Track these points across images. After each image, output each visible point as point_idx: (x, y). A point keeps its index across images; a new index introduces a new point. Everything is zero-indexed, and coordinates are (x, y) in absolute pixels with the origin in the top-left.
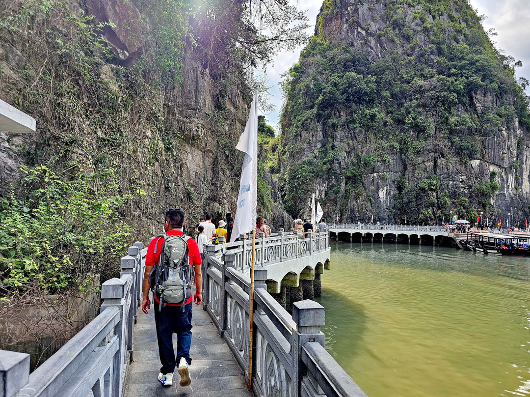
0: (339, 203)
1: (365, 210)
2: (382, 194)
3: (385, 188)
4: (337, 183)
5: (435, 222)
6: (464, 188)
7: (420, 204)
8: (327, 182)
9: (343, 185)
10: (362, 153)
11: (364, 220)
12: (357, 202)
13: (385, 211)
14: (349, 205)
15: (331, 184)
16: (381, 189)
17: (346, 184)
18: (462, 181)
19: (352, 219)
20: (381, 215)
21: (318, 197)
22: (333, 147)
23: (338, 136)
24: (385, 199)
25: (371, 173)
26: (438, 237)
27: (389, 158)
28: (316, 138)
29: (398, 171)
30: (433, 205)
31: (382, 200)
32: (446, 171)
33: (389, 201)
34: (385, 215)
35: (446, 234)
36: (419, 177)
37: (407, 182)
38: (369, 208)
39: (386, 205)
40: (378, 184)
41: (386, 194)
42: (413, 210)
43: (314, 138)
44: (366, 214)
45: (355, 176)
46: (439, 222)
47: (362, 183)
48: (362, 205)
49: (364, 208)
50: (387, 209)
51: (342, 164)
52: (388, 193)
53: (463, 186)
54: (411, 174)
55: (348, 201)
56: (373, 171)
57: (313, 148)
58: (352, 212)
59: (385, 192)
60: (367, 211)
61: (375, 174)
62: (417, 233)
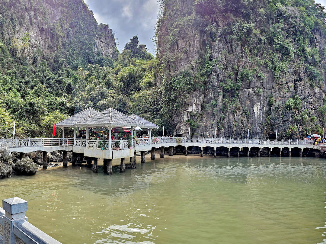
0: (216, 117)
1: (242, 124)
2: (256, 109)
3: (259, 104)
4: (215, 96)
5: (299, 136)
6: (312, 109)
7: (286, 121)
8: (203, 95)
9: (221, 98)
10: (238, 67)
11: (241, 135)
12: (234, 117)
13: (259, 126)
14: (226, 119)
15: (209, 97)
16: (256, 105)
17: (224, 97)
18: (311, 103)
19: (229, 133)
20: (255, 129)
21: (195, 111)
22: (211, 59)
23: (216, 47)
24: (258, 114)
25: (247, 88)
26: (306, 149)
27: (264, 75)
28: (193, 48)
29: (270, 88)
30: (296, 121)
31: (256, 116)
32: (303, 93)
33: (262, 116)
34: (258, 129)
35: (311, 146)
36: (285, 96)
37: (274, 99)
38: (245, 122)
39: (260, 120)
40: (253, 100)
41: (260, 109)
42: (280, 126)
43: (192, 48)
44: (242, 128)
46: (303, 135)
47: (239, 98)
48: (239, 119)
49: (240, 123)
50: (260, 123)
51: (220, 76)
52: (261, 109)
53: (311, 107)
54: (277, 92)
55: (225, 115)
56: (249, 87)
57: (190, 59)
58: (230, 126)
59: (259, 108)
60: (243, 125)
61: (251, 90)
62: (288, 146)
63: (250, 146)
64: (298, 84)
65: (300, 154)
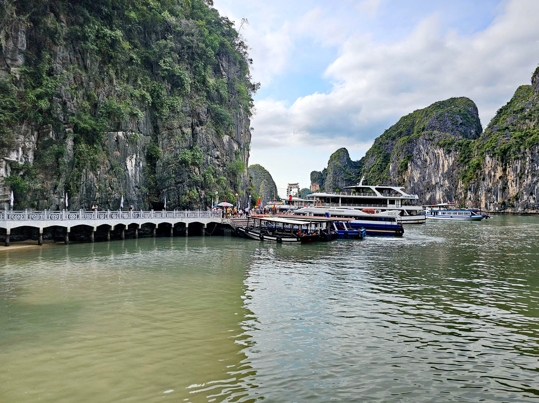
0: (63, 175)
1: (109, 188)
2: (130, 164)
3: (134, 156)
4: (57, 137)
5: (201, 206)
6: (219, 166)
7: (181, 183)
8: (36, 133)
9: (70, 143)
10: (98, 95)
11: (109, 204)
12: (96, 175)
13: (134, 190)
14: (83, 179)
15: (46, 139)
16: (129, 157)
17: (75, 141)
18: (218, 158)
19: (88, 202)
20: (129, 196)
21: (21, 161)
22: (50, 73)
23: (60, 55)
24: (134, 172)
25: (115, 131)
26: (211, 225)
27: (141, 115)
29: (148, 134)
30: (196, 183)
31: (130, 175)
32: (205, 142)
33: (138, 175)
34: (133, 195)
35: (219, 220)
36: (177, 146)
37: (161, 150)
38: (115, 185)
39: (136, 182)
40: (125, 149)
41: (136, 165)
42: (171, 190)
44: (111, 194)
45: (94, 130)
46: (206, 205)
47: (103, 145)
48: (106, 179)
49: (108, 185)
50: (136, 186)
51: (68, 104)
52: (137, 165)
53: (218, 163)
54: (166, 140)
55: (81, 171)
56: (118, 128)
57: (9, 62)
58: (89, 190)
59: (134, 163)
60: (112, 189)
61: (120, 134)
62: (184, 221)
63: (127, 222)
64: (198, 129)
65: (203, 232)
